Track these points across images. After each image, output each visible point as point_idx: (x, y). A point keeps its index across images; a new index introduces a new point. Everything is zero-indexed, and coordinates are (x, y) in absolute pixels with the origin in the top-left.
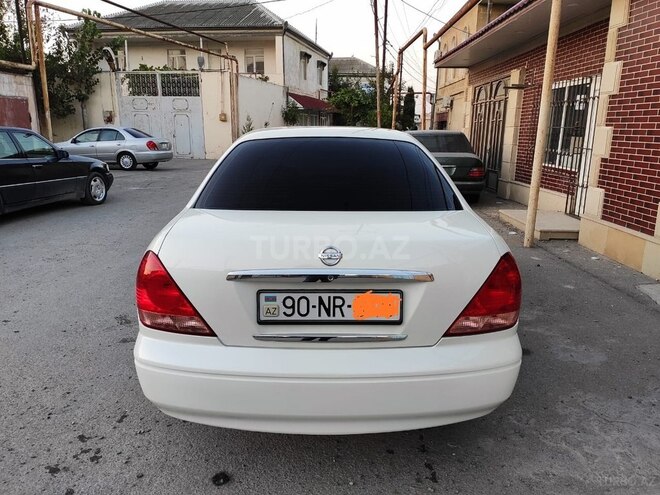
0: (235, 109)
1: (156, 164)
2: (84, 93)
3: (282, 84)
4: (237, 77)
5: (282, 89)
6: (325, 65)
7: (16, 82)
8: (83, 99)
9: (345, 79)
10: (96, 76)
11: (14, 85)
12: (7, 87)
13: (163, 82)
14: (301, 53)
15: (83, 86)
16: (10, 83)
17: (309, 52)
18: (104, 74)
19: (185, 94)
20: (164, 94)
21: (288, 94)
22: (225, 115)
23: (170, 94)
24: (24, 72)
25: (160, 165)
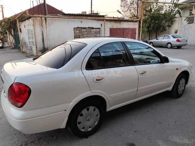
1: (181, 47)
2: (170, 24)
7: (134, 24)
8: (169, 26)
11: (133, 25)
12: (131, 26)
16: (132, 25)
18: (177, 18)
24: (136, 21)
25: (182, 47)
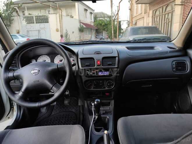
0: (61, 27)
2: (9, 23)
3: (78, 19)
4: (62, 16)
5: (78, 21)
6: (92, 13)
9: (99, 18)
10: (13, 18)
13: (36, 19)
14: (84, 9)
15: (8, 21)
17: (87, 9)
18: (15, 17)
19: (43, 22)
20: (37, 23)
21: (80, 22)
22: (58, 29)
23: (39, 23)
